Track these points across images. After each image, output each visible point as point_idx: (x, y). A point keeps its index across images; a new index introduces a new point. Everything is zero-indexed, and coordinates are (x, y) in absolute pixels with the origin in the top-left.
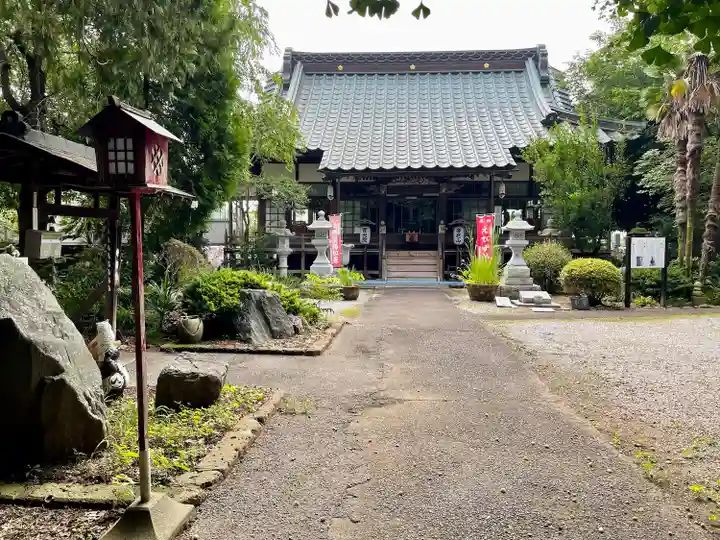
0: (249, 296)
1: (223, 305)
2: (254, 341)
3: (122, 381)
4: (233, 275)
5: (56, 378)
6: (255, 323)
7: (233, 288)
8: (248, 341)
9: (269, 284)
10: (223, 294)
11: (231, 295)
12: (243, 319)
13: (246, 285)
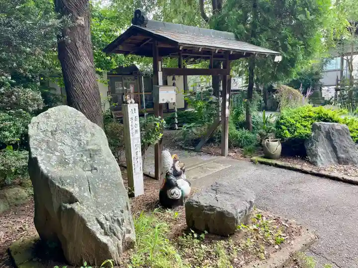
0: (319, 128)
1: (296, 134)
2: (319, 164)
3: (181, 193)
4: (310, 111)
5: (69, 206)
6: (321, 150)
7: (308, 121)
8: (313, 163)
9: (343, 117)
10: (298, 125)
11: (305, 126)
12: (312, 145)
13: (320, 118)
